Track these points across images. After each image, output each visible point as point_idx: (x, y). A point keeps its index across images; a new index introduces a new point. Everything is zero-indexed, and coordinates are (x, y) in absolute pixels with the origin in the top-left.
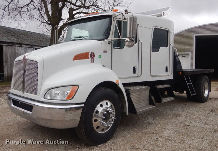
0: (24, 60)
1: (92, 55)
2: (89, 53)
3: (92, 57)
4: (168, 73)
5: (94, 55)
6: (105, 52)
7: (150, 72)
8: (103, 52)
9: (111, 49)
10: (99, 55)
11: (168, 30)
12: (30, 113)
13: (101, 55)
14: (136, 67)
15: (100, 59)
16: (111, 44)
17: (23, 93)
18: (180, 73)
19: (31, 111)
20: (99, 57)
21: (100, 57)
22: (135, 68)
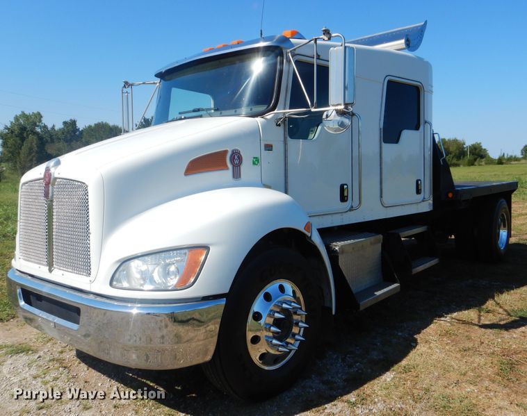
0: (47, 180)
1: (236, 157)
2: (226, 152)
3: (236, 162)
4: (420, 197)
5: (240, 158)
6: (269, 147)
7: (381, 197)
8: (263, 147)
9: (282, 139)
10: (254, 158)
11: (419, 84)
12: (75, 326)
13: (258, 156)
14: (346, 185)
15: (257, 168)
16: (282, 125)
17: (50, 271)
18: (450, 195)
19: (77, 322)
20: (254, 163)
21: (256, 161)
22: (345, 187)
